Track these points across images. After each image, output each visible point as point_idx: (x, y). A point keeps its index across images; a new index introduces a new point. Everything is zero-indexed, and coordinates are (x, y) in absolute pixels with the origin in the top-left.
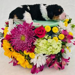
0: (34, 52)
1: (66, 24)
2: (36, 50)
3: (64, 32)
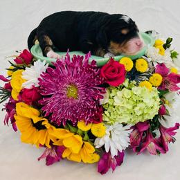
1: (161, 50)
2: (108, 115)
3: (161, 69)
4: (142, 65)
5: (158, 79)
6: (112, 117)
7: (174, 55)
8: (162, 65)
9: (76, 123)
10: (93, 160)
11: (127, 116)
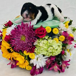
0: (34, 52)
2: (37, 50)
3: (65, 34)
4: (56, 31)
5: (63, 38)
6: (38, 51)
7: (74, 30)
8: (65, 32)
9: (23, 52)
10: (29, 68)
11: (45, 51)
